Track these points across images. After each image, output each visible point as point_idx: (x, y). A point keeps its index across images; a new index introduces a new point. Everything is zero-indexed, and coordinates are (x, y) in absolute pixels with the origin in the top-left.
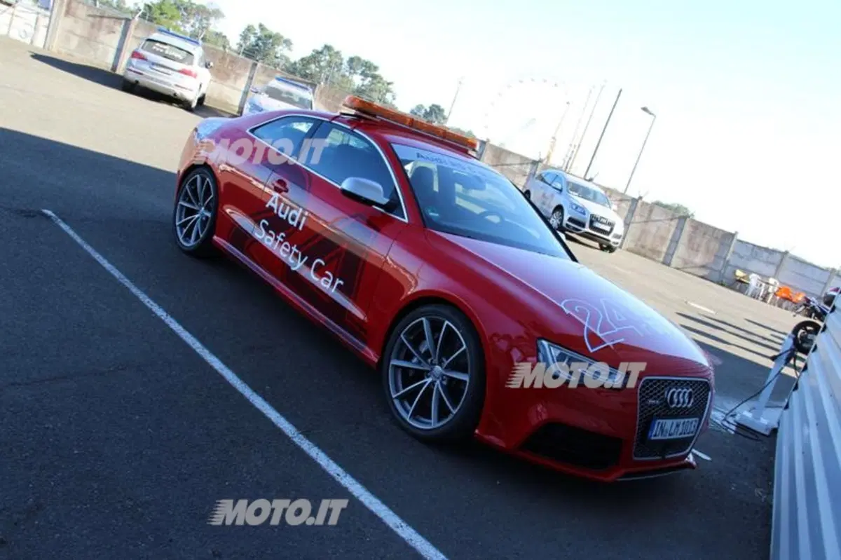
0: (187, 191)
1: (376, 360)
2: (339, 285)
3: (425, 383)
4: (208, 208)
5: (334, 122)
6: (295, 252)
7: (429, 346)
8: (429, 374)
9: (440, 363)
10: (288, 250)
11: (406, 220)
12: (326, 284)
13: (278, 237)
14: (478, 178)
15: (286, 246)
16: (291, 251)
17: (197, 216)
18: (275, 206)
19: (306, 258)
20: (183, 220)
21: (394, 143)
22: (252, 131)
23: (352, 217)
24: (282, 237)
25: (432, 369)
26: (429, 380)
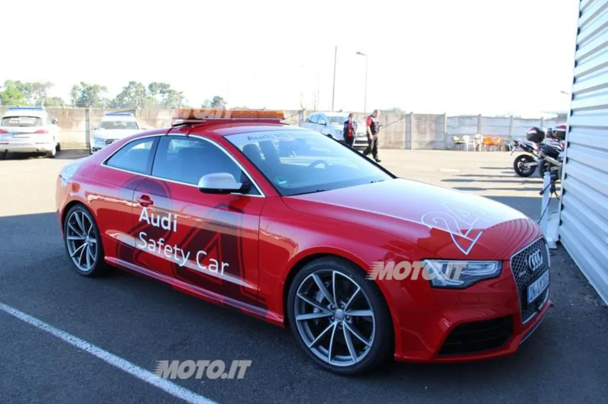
0: (70, 228)
1: (282, 320)
2: (225, 267)
3: (333, 326)
4: (92, 236)
5: (169, 134)
6: (177, 251)
7: (325, 295)
8: (333, 318)
9: (340, 306)
10: (171, 251)
11: (263, 196)
12: (215, 270)
13: (158, 243)
14: (300, 139)
15: (168, 248)
16: (174, 250)
17: (85, 244)
18: (147, 219)
19: (189, 253)
20: (76, 251)
21: (225, 135)
22: (106, 163)
23: (216, 207)
24: (162, 242)
25: (334, 313)
26: (335, 323)
